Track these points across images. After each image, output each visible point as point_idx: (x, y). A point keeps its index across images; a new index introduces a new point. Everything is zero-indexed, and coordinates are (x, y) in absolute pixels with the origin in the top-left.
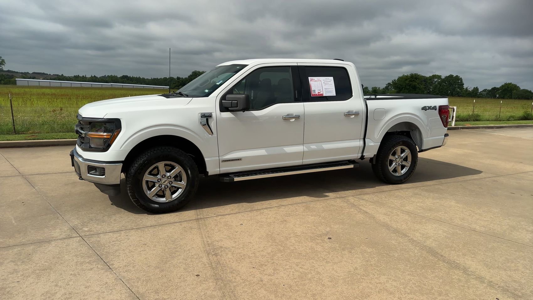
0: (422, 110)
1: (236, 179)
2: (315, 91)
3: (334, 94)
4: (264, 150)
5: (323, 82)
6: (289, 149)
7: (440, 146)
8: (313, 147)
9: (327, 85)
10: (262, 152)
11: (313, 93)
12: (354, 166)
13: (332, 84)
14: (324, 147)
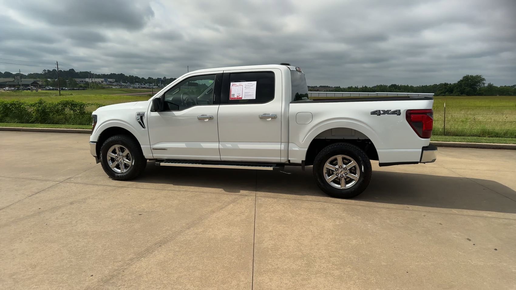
0: (371, 114)
1: (162, 164)
2: (234, 95)
3: (254, 97)
4: (184, 144)
5: (244, 86)
6: (206, 145)
7: (417, 163)
8: (229, 145)
9: (248, 89)
10: (182, 145)
11: (232, 97)
12: (273, 168)
13: (253, 88)
14: (239, 146)
